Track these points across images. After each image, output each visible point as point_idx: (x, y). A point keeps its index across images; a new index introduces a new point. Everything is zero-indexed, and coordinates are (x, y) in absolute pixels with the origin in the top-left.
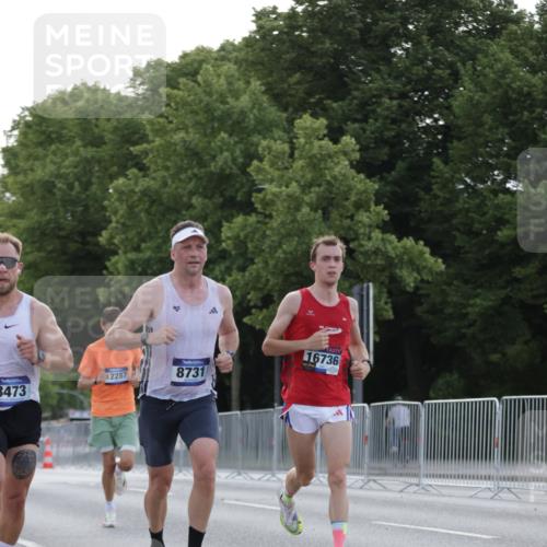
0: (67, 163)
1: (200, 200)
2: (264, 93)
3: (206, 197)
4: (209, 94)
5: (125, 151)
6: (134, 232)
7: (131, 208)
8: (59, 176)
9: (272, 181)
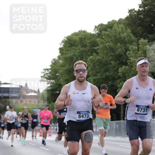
0: (77, 52)
1: (113, 62)
2: (131, 32)
3: (115, 61)
4: (116, 33)
5: (92, 48)
6: (95, 71)
7: (94, 64)
8: (74, 55)
9: (132, 57)
